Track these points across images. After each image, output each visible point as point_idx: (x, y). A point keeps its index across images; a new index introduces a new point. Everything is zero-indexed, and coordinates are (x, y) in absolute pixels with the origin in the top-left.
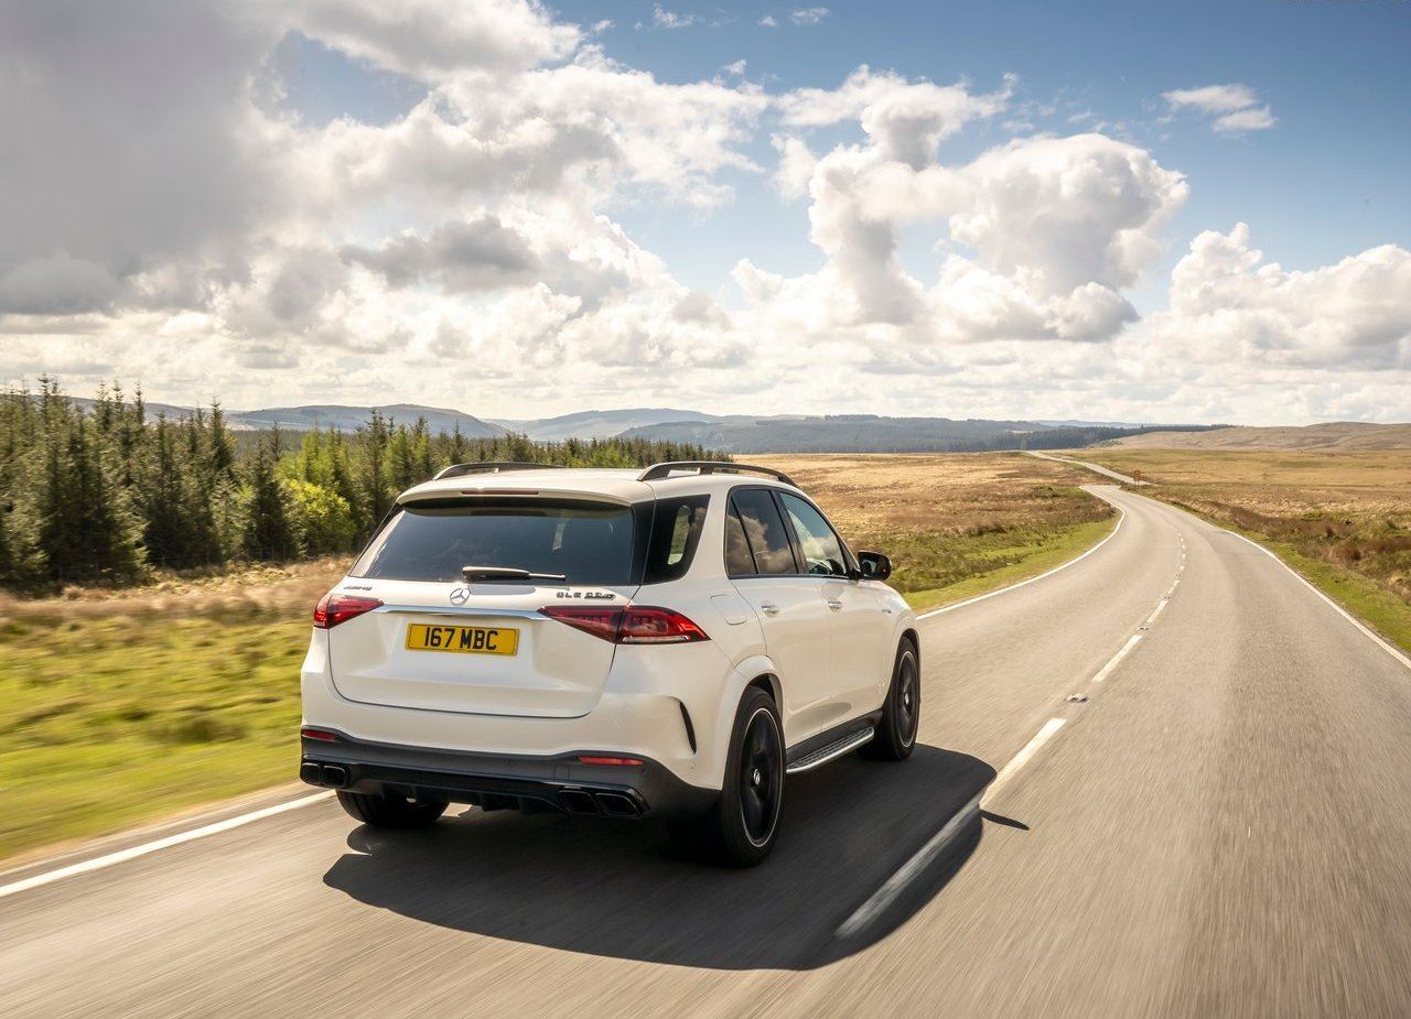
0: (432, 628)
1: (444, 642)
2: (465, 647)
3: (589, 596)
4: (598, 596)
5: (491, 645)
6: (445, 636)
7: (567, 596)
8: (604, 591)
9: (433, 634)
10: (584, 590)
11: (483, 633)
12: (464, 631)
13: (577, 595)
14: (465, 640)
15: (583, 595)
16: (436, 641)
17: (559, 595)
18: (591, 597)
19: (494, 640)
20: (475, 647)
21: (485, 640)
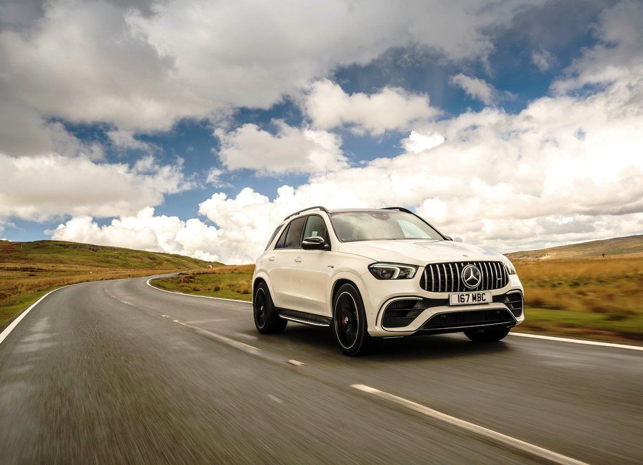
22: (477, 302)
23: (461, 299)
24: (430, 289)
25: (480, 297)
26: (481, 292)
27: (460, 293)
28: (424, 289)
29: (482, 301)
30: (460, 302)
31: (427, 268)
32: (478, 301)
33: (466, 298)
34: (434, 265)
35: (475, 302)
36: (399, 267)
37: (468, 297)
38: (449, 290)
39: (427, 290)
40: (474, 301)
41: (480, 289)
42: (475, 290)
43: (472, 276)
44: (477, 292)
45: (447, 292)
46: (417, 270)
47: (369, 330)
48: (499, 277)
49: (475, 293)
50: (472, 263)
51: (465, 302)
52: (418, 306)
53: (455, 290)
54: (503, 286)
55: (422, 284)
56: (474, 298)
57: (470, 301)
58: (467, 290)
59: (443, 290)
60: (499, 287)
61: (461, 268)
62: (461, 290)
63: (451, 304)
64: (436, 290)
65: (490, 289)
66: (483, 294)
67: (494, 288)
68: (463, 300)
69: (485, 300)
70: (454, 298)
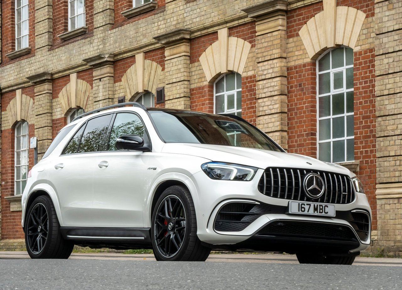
22: (319, 214)
23: (301, 208)
24: (268, 194)
25: (322, 209)
26: (324, 204)
27: (301, 202)
28: (262, 193)
29: (323, 214)
30: (300, 212)
31: (267, 170)
32: (320, 212)
33: (307, 207)
34: (274, 169)
35: (316, 214)
36: (236, 168)
37: (310, 208)
38: (289, 197)
39: (265, 195)
40: (316, 212)
41: (322, 201)
42: (316, 200)
43: (314, 185)
44: (319, 204)
45: (287, 199)
46: (255, 172)
47: (199, 233)
48: (345, 191)
49: (316, 204)
50: (315, 171)
51: (306, 213)
52: (254, 210)
53: (295, 198)
54: (349, 202)
55: (261, 187)
56: (315, 209)
57: (311, 212)
58: (309, 200)
59: (282, 197)
60: (344, 203)
61: (303, 175)
62: (302, 199)
63: (290, 212)
64: (275, 196)
65: (333, 202)
66: (325, 206)
67: (338, 202)
68: (303, 209)
69: (327, 213)
70: (294, 206)
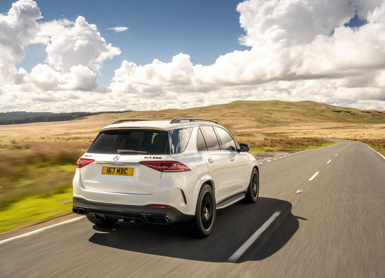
0: (109, 168)
1: (112, 172)
2: (118, 173)
3: (154, 158)
4: (157, 158)
5: (126, 173)
6: (112, 170)
7: (147, 158)
8: (159, 156)
9: (109, 169)
10: (152, 156)
11: (123, 169)
12: (118, 169)
13: (150, 158)
14: (118, 171)
15: (152, 158)
16: (110, 172)
17: (145, 158)
18: (155, 158)
19: (126, 171)
20: (121, 173)
21: (124, 171)
